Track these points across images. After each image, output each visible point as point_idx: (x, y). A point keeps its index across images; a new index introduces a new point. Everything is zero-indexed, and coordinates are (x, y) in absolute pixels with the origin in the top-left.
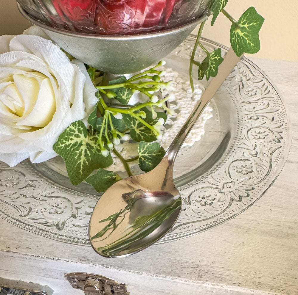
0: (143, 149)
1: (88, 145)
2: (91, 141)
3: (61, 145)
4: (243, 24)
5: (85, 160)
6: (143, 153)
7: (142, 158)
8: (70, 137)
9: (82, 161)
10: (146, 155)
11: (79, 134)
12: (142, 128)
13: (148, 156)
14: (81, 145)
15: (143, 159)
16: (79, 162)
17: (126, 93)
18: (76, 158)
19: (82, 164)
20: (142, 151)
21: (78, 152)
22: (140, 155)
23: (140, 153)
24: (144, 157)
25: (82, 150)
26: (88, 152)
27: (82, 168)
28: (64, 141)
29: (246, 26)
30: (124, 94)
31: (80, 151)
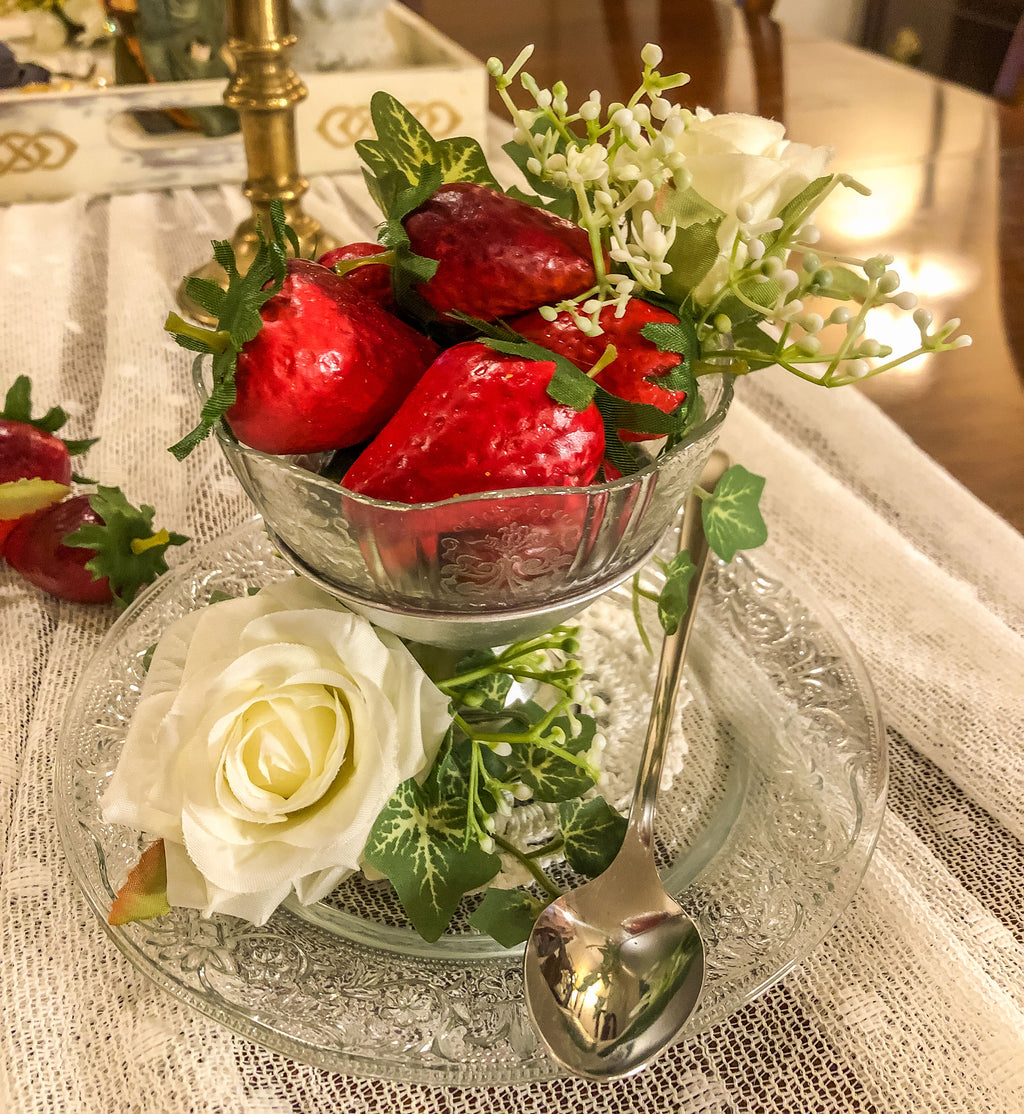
0: (570, 821)
1: (430, 831)
2: (437, 821)
3: (379, 847)
4: (724, 496)
5: (436, 871)
6: (571, 830)
7: (571, 842)
8: (393, 822)
9: (429, 875)
10: (579, 832)
11: (408, 808)
12: (545, 765)
13: (586, 834)
14: (417, 835)
15: (576, 845)
16: (423, 882)
17: (496, 685)
18: (415, 871)
19: (432, 883)
20: (569, 825)
21: (416, 855)
22: (566, 835)
23: (564, 832)
24: (577, 838)
25: (423, 848)
26: (438, 852)
27: (434, 893)
28: (384, 835)
29: (731, 498)
30: (491, 690)
31: (419, 851)
